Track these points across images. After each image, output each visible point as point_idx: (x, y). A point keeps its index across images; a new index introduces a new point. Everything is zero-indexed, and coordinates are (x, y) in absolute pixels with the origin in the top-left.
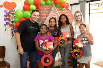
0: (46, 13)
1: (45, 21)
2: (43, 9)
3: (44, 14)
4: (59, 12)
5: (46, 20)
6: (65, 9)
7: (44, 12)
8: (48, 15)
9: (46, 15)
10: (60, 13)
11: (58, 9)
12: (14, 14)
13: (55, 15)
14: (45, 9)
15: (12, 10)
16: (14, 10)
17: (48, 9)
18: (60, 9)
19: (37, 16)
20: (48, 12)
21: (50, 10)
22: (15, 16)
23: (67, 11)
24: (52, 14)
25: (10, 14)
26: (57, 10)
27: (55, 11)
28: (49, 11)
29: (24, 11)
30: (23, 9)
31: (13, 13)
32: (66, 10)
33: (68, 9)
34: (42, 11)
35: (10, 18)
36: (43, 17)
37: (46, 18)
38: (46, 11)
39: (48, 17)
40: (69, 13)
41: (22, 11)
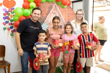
0: (47, 11)
1: (45, 20)
2: (43, 7)
3: (44, 12)
4: (60, 9)
5: (47, 18)
6: (66, 7)
7: (45, 10)
8: (49, 13)
9: (46, 13)
10: (61, 11)
11: (60, 7)
12: (14, 12)
13: (56, 13)
14: (45, 7)
15: (11, 9)
16: (14, 8)
17: (49, 7)
18: (61, 7)
19: (38, 14)
20: (48, 10)
21: (51, 7)
22: (14, 14)
23: (69, 9)
24: (53, 12)
25: (9, 12)
26: (58, 8)
27: (56, 9)
28: (49, 8)
29: (23, 9)
30: (22, 7)
31: (12, 11)
32: (68, 7)
33: (70, 7)
34: (42, 8)
35: (9, 17)
36: (44, 15)
37: (46, 16)
38: (46, 9)
39: (49, 15)
40: (71, 10)
41: (22, 9)
